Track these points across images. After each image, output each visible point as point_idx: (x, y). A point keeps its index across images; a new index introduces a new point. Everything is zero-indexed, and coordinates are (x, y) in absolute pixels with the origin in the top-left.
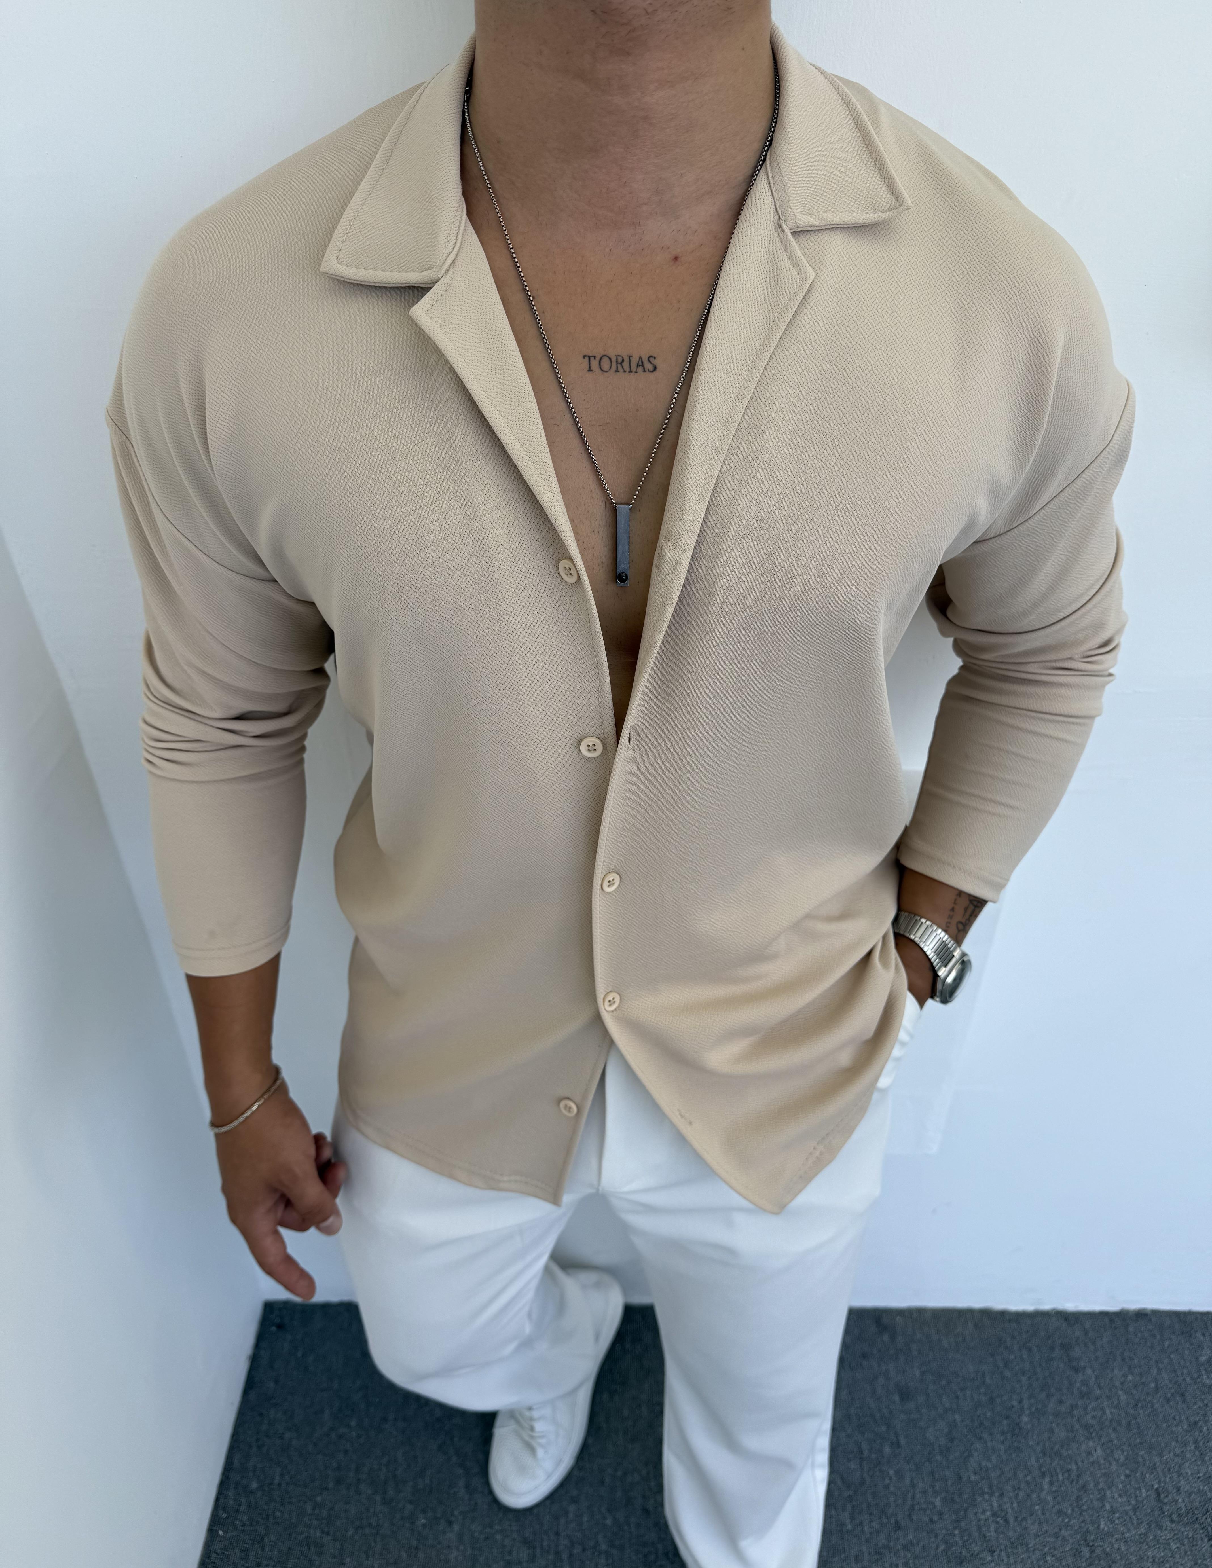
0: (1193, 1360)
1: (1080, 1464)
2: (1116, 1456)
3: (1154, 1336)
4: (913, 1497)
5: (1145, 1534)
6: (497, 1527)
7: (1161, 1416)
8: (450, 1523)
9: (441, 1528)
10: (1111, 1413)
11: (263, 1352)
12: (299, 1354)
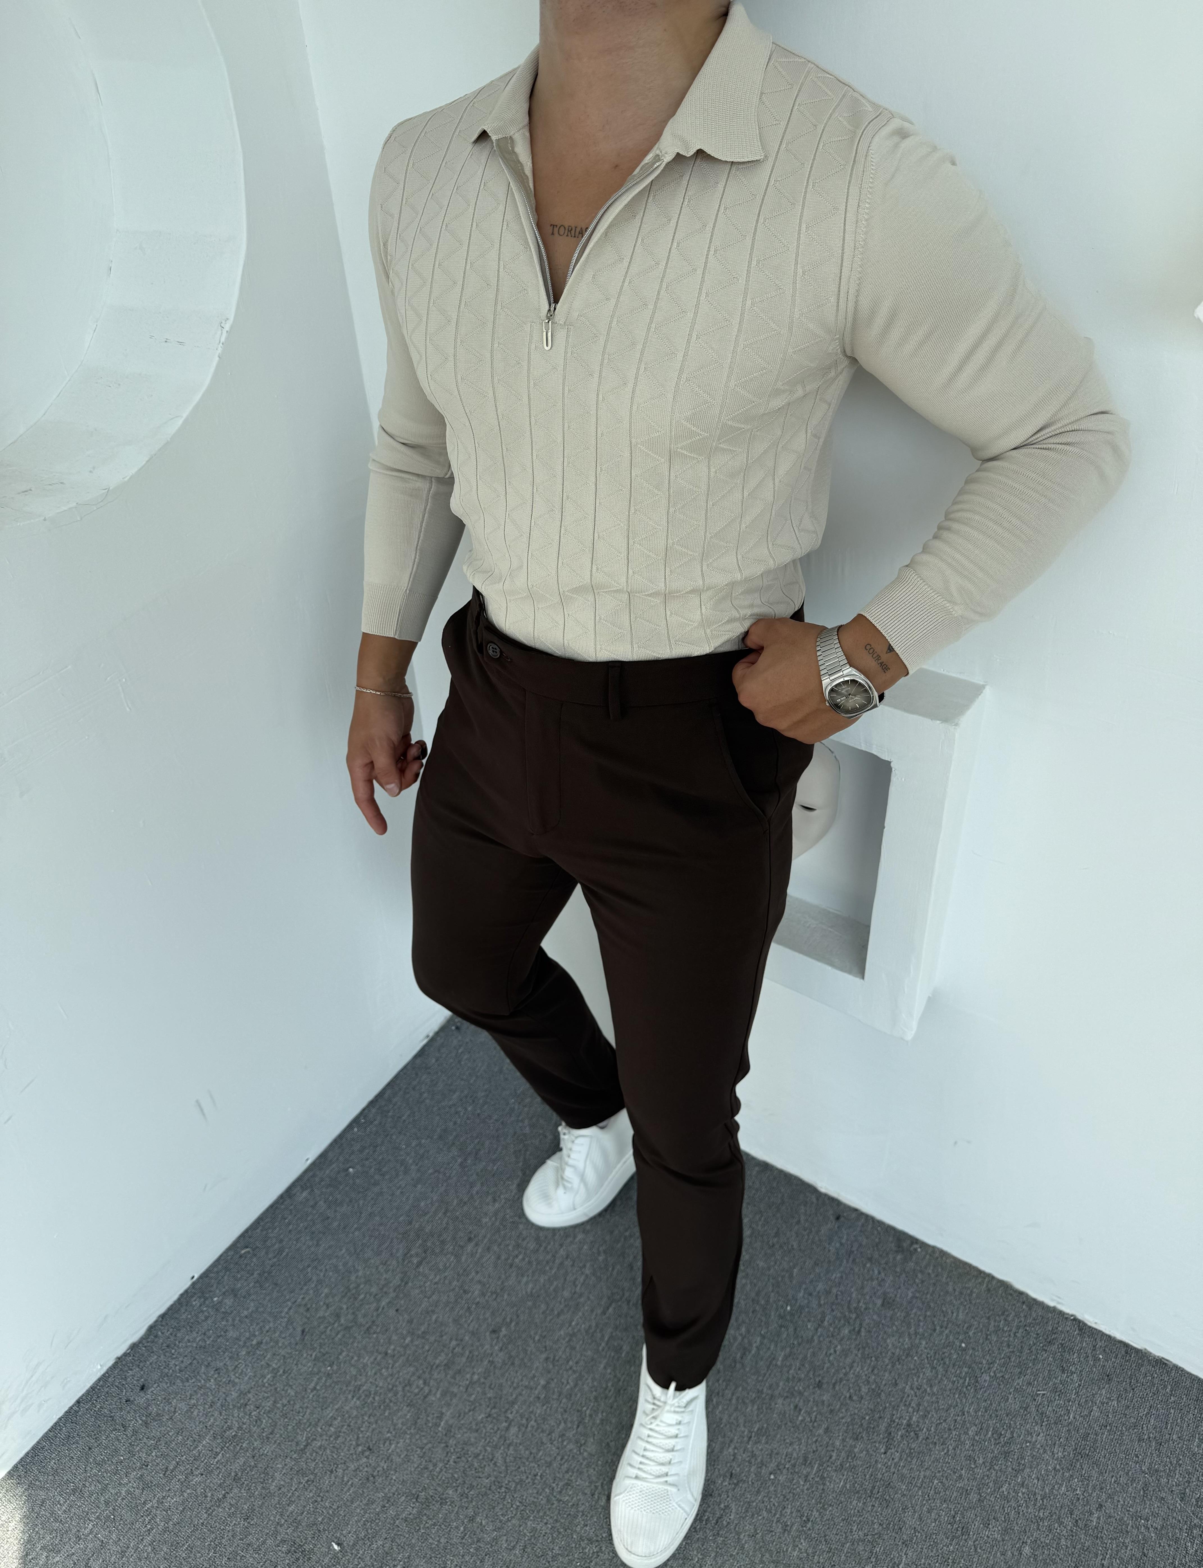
11: (439, 1038)
12: (460, 1051)
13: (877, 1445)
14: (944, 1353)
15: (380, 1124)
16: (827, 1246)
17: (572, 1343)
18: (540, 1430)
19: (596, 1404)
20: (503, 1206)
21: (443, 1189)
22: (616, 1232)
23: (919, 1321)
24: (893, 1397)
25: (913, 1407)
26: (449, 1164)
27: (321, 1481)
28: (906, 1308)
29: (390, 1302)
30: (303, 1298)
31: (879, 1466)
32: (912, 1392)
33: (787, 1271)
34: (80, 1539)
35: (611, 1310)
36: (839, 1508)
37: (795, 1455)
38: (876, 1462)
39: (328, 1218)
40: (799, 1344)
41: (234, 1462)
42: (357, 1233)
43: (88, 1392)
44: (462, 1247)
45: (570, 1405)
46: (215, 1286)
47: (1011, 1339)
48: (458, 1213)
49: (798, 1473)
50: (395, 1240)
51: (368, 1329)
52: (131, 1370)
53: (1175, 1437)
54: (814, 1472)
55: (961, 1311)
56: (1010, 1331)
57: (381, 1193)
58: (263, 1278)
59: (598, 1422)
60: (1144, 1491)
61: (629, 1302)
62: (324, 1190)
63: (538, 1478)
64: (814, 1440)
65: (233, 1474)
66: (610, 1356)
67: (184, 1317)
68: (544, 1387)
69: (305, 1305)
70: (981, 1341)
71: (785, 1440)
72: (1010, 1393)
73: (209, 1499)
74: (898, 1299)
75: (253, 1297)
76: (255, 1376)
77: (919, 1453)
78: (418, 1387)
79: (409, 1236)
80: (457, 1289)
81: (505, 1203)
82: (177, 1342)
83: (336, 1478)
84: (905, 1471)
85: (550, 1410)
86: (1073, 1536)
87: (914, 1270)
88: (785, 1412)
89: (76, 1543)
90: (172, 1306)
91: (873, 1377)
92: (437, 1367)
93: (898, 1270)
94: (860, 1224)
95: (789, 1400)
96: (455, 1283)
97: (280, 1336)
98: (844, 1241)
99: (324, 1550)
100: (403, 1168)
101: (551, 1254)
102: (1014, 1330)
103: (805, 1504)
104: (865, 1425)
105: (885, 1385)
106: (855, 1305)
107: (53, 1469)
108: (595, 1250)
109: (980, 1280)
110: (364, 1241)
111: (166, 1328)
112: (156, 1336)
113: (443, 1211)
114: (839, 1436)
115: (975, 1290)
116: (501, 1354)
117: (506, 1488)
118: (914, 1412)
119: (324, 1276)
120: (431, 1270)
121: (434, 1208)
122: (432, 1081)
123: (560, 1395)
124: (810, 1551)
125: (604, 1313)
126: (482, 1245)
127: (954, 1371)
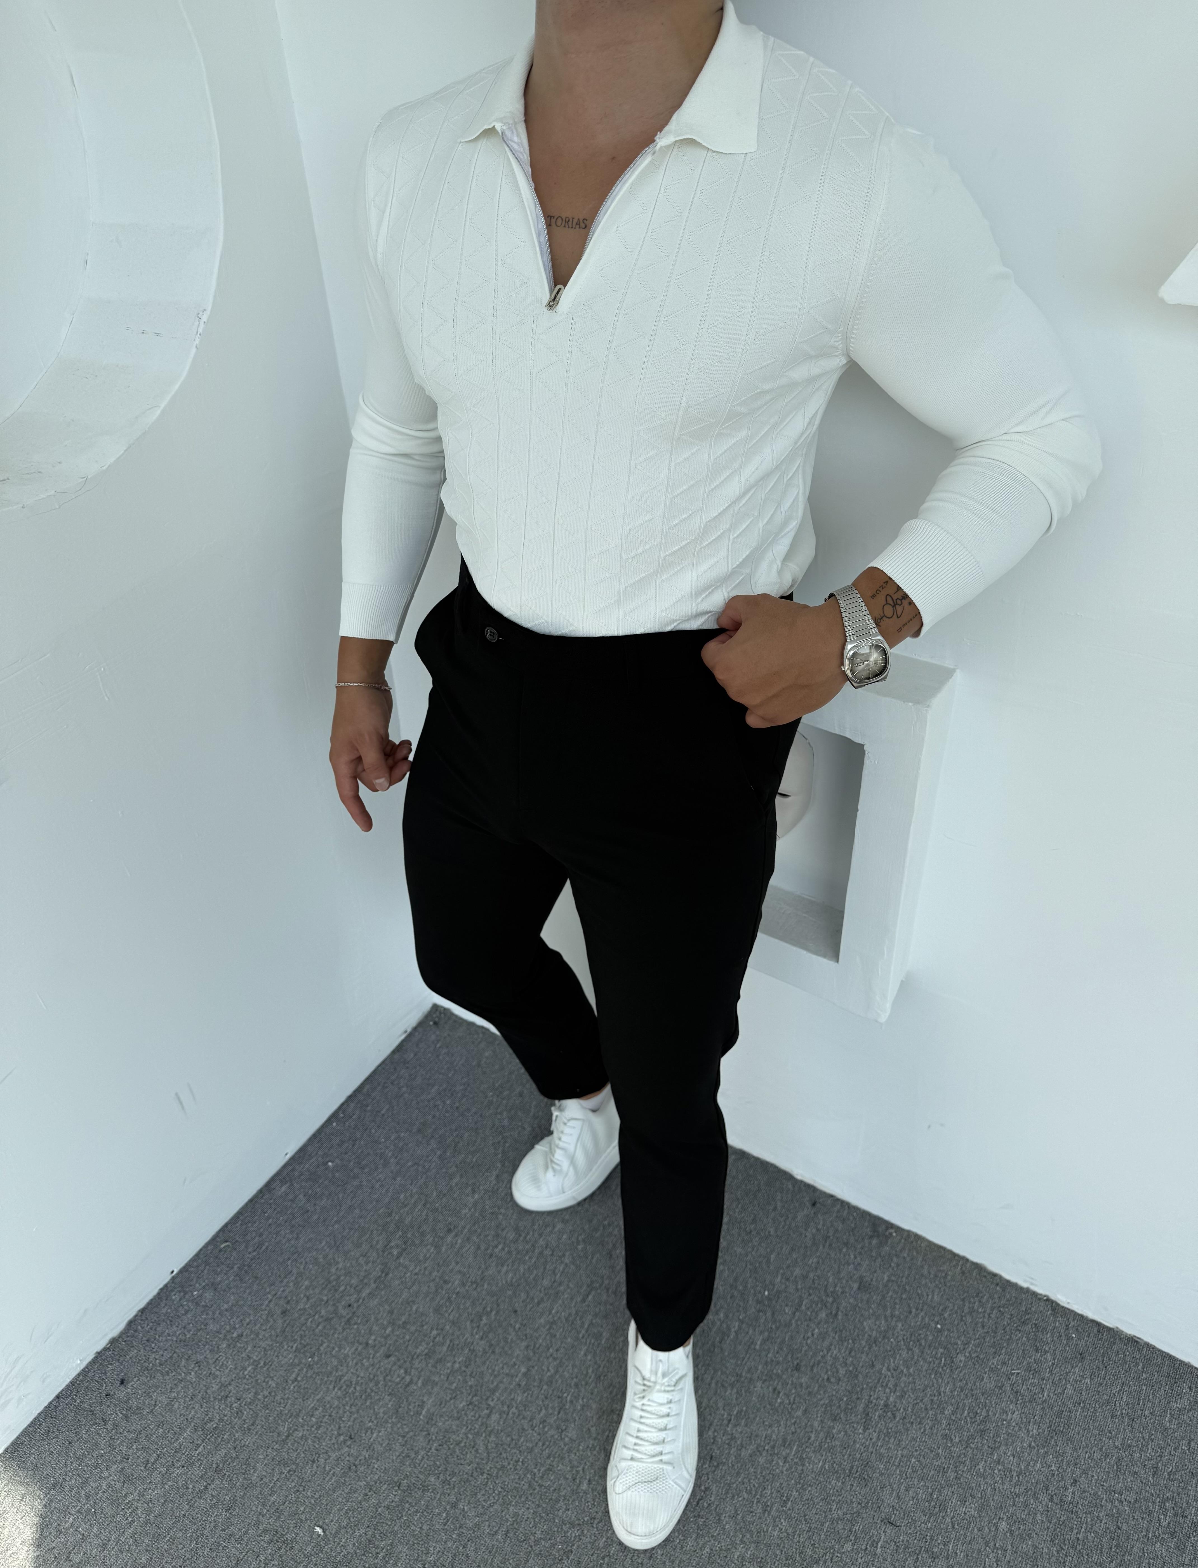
2: (1030, 1428)
4: (823, 1357)
5: (1018, 1495)
6: (503, 1211)
8: (474, 1192)
9: (467, 1192)
10: (1048, 1395)
11: (417, 1034)
12: (438, 1046)
13: (855, 1426)
14: (920, 1335)
15: (359, 1117)
16: (804, 1232)
17: (552, 1331)
18: (521, 1417)
19: (576, 1390)
20: (482, 1198)
21: (423, 1180)
22: (595, 1221)
23: (895, 1303)
24: (870, 1378)
25: (890, 1388)
26: (428, 1156)
27: (303, 1471)
28: (882, 1291)
29: (370, 1293)
30: (283, 1291)
31: (858, 1446)
32: (889, 1373)
33: (764, 1257)
34: (61, 1532)
35: (590, 1297)
36: (818, 1488)
37: (774, 1437)
38: (855, 1441)
39: (308, 1211)
40: (777, 1328)
41: (215, 1453)
42: (336, 1226)
43: (68, 1387)
44: (442, 1238)
45: (551, 1392)
46: (195, 1280)
47: (986, 1320)
48: (437, 1205)
49: (777, 1454)
50: (375, 1232)
51: (348, 1320)
52: (111, 1364)
53: (1147, 1413)
54: (793, 1453)
55: (936, 1294)
56: (984, 1312)
57: (360, 1186)
58: (243, 1272)
59: (579, 1408)
60: (1117, 1466)
61: (608, 1290)
62: (303, 1184)
63: (520, 1464)
64: (793, 1421)
65: (214, 1466)
66: (590, 1343)
67: (164, 1311)
68: (525, 1374)
69: (286, 1297)
70: (956, 1322)
71: (764, 1422)
72: (986, 1373)
73: (190, 1490)
74: (874, 1283)
75: (233, 1290)
76: (236, 1368)
77: (896, 1432)
78: (399, 1376)
79: (388, 1228)
80: (437, 1280)
81: (484, 1194)
82: (157, 1337)
83: (317, 1467)
84: (883, 1450)
85: (531, 1396)
86: (1048, 1511)
87: (890, 1254)
88: (764, 1395)
89: (56, 1537)
90: (152, 1300)
91: (851, 1359)
92: (418, 1357)
93: (874, 1254)
94: (836, 1209)
95: (767, 1383)
96: (435, 1273)
97: (260, 1328)
98: (820, 1227)
99: (307, 1538)
100: (382, 1161)
101: (530, 1244)
102: (988, 1311)
103: (785, 1484)
104: (843, 1405)
105: (862, 1367)
106: (832, 1289)
107: (32, 1464)
108: (573, 1239)
109: (954, 1263)
110: (344, 1234)
111: (146, 1322)
112: (136, 1331)
113: (422, 1202)
114: (817, 1417)
115: (949, 1273)
116: (483, 1342)
117: (488, 1474)
118: (891, 1392)
119: (304, 1268)
120: (410, 1261)
121: (413, 1201)
122: (410, 1075)
123: (541, 1382)
124: (790, 1531)
125: (584, 1301)
126: (462, 1236)
127: (929, 1352)
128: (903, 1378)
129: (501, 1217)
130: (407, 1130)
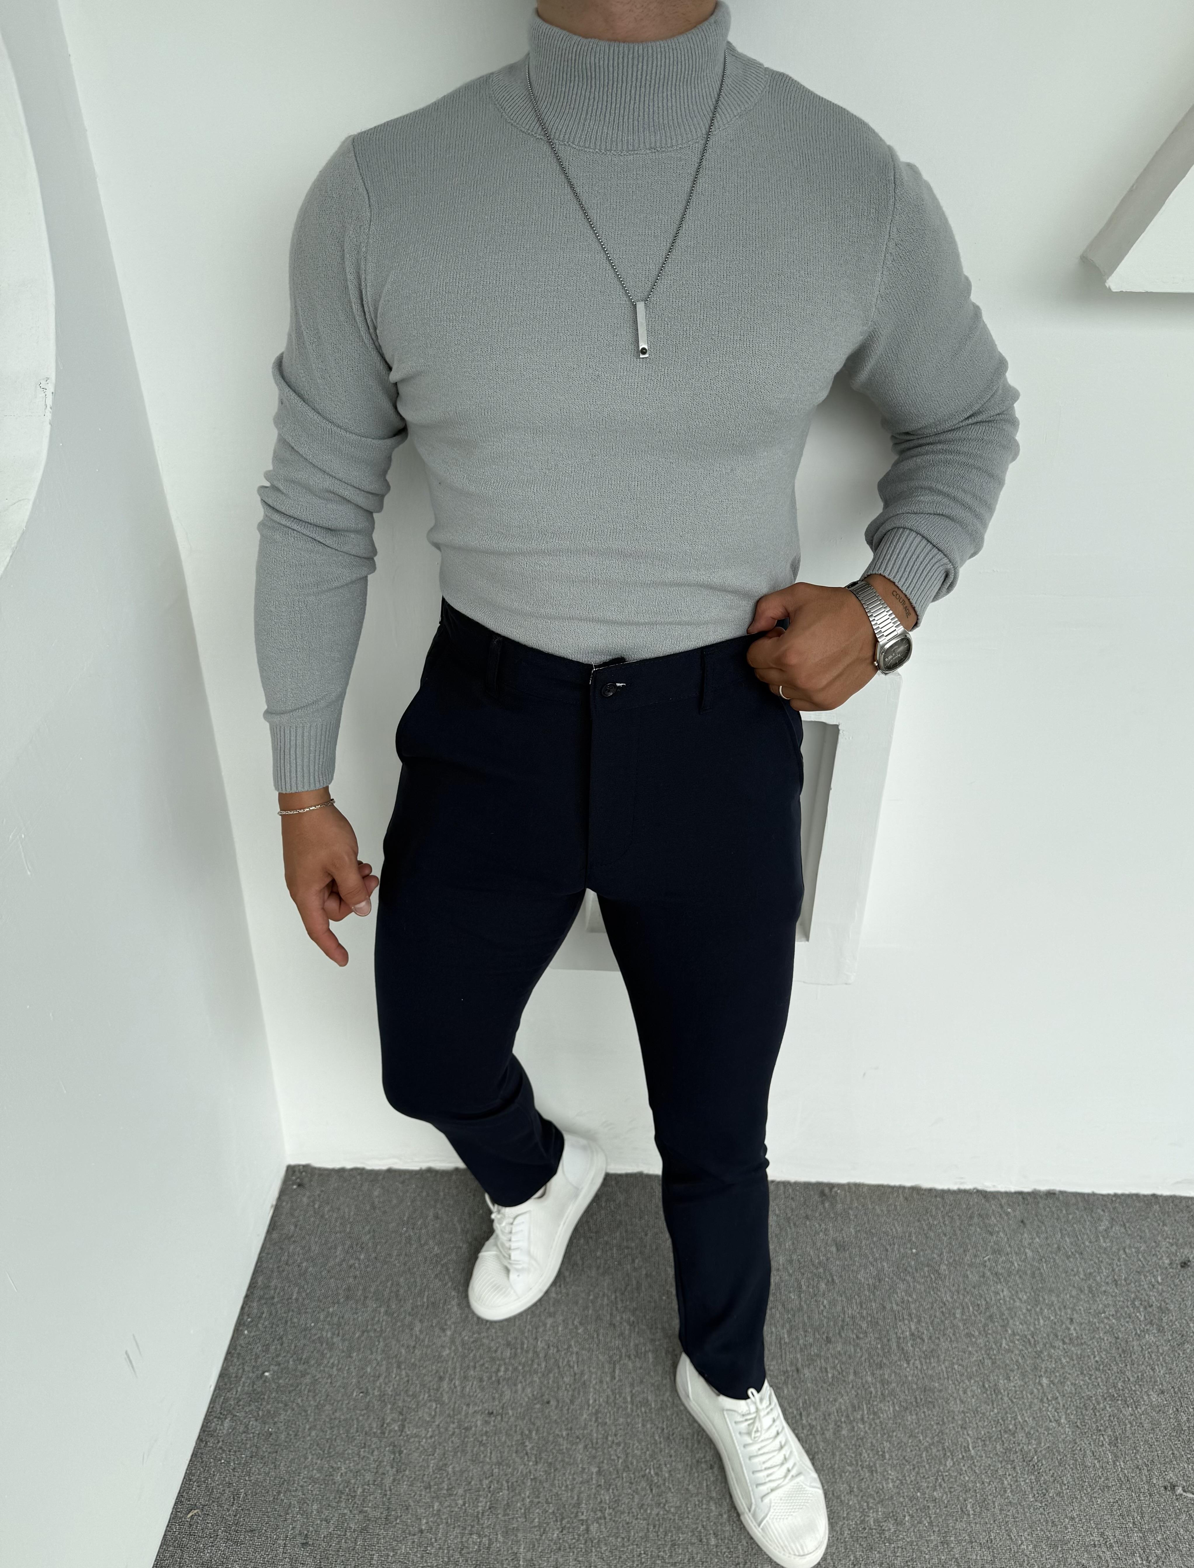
0: (1093, 1229)
1: (988, 1300)
2: (1020, 1296)
3: (1061, 1211)
4: (843, 1321)
5: (1041, 1352)
7: (1061, 1269)
8: (443, 1330)
9: (436, 1334)
10: (1018, 1265)
11: (285, 1204)
12: (317, 1206)
13: (899, 1363)
14: (904, 1264)
15: (271, 1314)
17: (600, 1420)
18: (619, 1513)
20: (455, 1331)
21: (382, 1344)
23: (872, 1249)
24: (889, 1319)
25: (907, 1319)
26: (373, 1319)
28: (857, 1244)
29: (394, 1480)
30: (294, 1528)
31: (910, 1378)
32: (899, 1308)
35: (617, 1372)
36: (901, 1429)
37: (843, 1407)
39: (271, 1434)
42: (313, 1433)
44: (437, 1389)
45: (632, 1476)
47: (944, 1228)
48: (412, 1360)
49: (855, 1420)
50: (361, 1418)
51: (386, 1519)
54: (866, 1412)
55: (896, 1225)
56: (938, 1223)
57: (315, 1382)
58: (233, 1533)
59: (667, 1475)
60: (1092, 1293)
62: (247, 1409)
64: (851, 1386)
66: (642, 1412)
68: (599, 1473)
69: (303, 1532)
70: (924, 1241)
71: (828, 1400)
72: (968, 1270)
74: (847, 1239)
75: (233, 1558)
77: (932, 1352)
79: (374, 1407)
80: (458, 1431)
84: (930, 1372)
85: (617, 1490)
86: (1067, 1353)
87: (844, 1210)
88: (815, 1377)
91: (865, 1312)
92: (483, 1514)
93: (832, 1216)
95: (812, 1367)
96: (452, 1426)
102: (942, 1221)
103: (874, 1442)
104: (880, 1352)
105: (878, 1313)
106: (817, 1261)
109: (895, 1194)
110: (327, 1437)
113: (395, 1365)
114: (867, 1372)
115: (897, 1204)
116: (539, 1466)
118: (910, 1322)
119: (303, 1494)
120: (417, 1427)
121: (384, 1368)
122: (303, 1248)
123: (618, 1473)
124: (900, 1478)
125: (613, 1378)
126: (457, 1377)
127: (918, 1275)
128: (912, 1306)
129: (485, 1341)
130: (334, 1303)
